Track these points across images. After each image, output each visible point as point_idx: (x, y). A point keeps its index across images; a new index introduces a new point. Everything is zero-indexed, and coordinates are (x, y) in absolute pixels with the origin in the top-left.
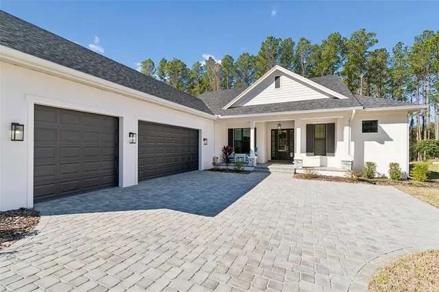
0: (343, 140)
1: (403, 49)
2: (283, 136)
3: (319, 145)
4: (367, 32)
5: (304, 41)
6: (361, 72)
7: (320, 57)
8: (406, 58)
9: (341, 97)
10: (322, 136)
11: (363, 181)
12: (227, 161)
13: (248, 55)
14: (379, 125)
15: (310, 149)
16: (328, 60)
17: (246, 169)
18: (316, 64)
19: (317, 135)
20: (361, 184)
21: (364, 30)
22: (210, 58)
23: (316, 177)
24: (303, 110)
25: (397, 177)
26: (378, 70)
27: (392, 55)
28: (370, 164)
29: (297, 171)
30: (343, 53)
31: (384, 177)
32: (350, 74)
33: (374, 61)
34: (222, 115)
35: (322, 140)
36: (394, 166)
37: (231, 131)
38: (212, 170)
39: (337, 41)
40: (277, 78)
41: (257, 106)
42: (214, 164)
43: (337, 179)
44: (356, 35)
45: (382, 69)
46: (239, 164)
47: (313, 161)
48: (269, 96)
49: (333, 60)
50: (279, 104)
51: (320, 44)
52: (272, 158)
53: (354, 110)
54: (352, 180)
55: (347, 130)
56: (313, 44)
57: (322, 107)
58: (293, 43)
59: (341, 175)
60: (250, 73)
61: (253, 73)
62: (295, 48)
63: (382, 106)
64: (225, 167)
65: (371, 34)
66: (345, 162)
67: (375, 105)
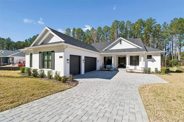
0: (141, 61)
1: (166, 25)
2: (122, 59)
3: (134, 62)
4: (152, 19)
5: (129, 22)
6: (150, 34)
7: (135, 28)
8: (167, 28)
9: (141, 48)
10: (135, 60)
11: (147, 73)
12: (105, 67)
13: (107, 26)
14: (152, 56)
15: (131, 64)
16: (138, 29)
17: (111, 70)
18: (133, 30)
19: (133, 59)
20: (146, 74)
21: (151, 18)
22: (93, 28)
23: (133, 72)
24: (129, 52)
25: (157, 72)
26: (157, 32)
27: (162, 27)
28: (149, 68)
29: (127, 71)
30: (143, 26)
31: (154, 72)
32: (146, 34)
33: (155, 29)
34: (103, 53)
35: (135, 61)
36: (156, 69)
37: (105, 58)
38: (100, 70)
39: (141, 22)
40: (120, 41)
41: (114, 50)
42: (100, 68)
43: (139, 73)
44: (148, 20)
45: (159, 32)
46: (109, 68)
47: (132, 67)
48: (118, 47)
49: (140, 29)
50: (121, 49)
51: (135, 23)
52: (118, 66)
53: (144, 52)
54: (144, 73)
55: (142, 58)
56: (132, 23)
57: (135, 51)
58: (124, 23)
59: (141, 71)
60: (108, 34)
61: (109, 33)
62: (125, 24)
63: (153, 51)
64: (104, 69)
65: (154, 20)
66: (142, 68)
67: (151, 51)
